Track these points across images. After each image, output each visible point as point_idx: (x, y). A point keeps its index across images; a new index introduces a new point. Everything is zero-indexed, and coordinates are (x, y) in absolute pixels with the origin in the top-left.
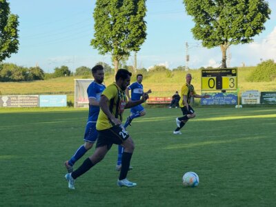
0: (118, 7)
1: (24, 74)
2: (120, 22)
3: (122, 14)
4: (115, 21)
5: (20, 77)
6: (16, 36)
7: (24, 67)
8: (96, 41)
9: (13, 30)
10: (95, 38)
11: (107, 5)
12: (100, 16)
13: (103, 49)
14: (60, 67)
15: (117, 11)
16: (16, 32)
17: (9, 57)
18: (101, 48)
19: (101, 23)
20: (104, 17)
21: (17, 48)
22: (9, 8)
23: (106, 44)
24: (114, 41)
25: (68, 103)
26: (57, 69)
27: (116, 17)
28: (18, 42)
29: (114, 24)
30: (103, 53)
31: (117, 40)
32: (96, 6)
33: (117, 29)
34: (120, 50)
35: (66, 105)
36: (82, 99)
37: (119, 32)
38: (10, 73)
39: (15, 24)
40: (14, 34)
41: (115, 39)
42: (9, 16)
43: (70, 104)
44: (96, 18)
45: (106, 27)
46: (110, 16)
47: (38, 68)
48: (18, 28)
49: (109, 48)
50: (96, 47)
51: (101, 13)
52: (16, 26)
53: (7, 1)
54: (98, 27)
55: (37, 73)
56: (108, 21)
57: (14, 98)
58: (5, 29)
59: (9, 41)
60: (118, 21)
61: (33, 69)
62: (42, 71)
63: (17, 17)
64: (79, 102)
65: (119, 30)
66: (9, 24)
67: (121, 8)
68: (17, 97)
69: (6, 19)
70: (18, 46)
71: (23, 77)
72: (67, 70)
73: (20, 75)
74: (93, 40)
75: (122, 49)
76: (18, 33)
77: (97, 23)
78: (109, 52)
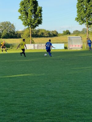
0: (88, 2)
1: (49, 34)
2: (89, 9)
3: (90, 5)
4: (87, 9)
5: (47, 35)
6: (41, 17)
7: (49, 31)
8: (78, 18)
9: (39, 14)
10: (77, 17)
11: (83, 1)
12: (79, 7)
13: (81, 22)
14: (65, 31)
15: (88, 4)
16: (41, 15)
17: (38, 26)
18: (80, 22)
19: (80, 10)
20: (81, 7)
21: (41, 22)
22: (38, 4)
23: (82, 20)
24: (86, 18)
25: (65, 47)
26: (64, 31)
27: (87, 7)
28: (42, 19)
29: (86, 10)
30: (81, 24)
31: (88, 17)
32: (78, 2)
33: (88, 12)
34: (89, 22)
35: (64, 48)
36: (72, 46)
37: (88, 14)
38: (43, 34)
39: (41, 11)
40: (40, 16)
41: (87, 17)
42: (38, 7)
43: (66, 48)
44: (78, 8)
45: (82, 12)
46: (84, 6)
47: (55, 31)
48: (42, 13)
49: (84, 21)
50: (78, 21)
51: (80, 5)
52: (41, 12)
53: (37, 1)
54: (79, 11)
55: (55, 33)
56: (83, 9)
57: (40, 45)
58: (36, 13)
59: (38, 19)
60: (88, 9)
61: (53, 31)
62: (57, 33)
63: (42, 8)
64: (70, 47)
65: (89, 13)
66: (38, 11)
67: (90, 3)
68: (41, 45)
69: (37, 8)
70: (42, 21)
71: (49, 35)
72: (69, 32)
73: (47, 34)
74: (76, 18)
75: (90, 22)
76: (42, 15)
77: (78, 10)
78: (84, 24)
